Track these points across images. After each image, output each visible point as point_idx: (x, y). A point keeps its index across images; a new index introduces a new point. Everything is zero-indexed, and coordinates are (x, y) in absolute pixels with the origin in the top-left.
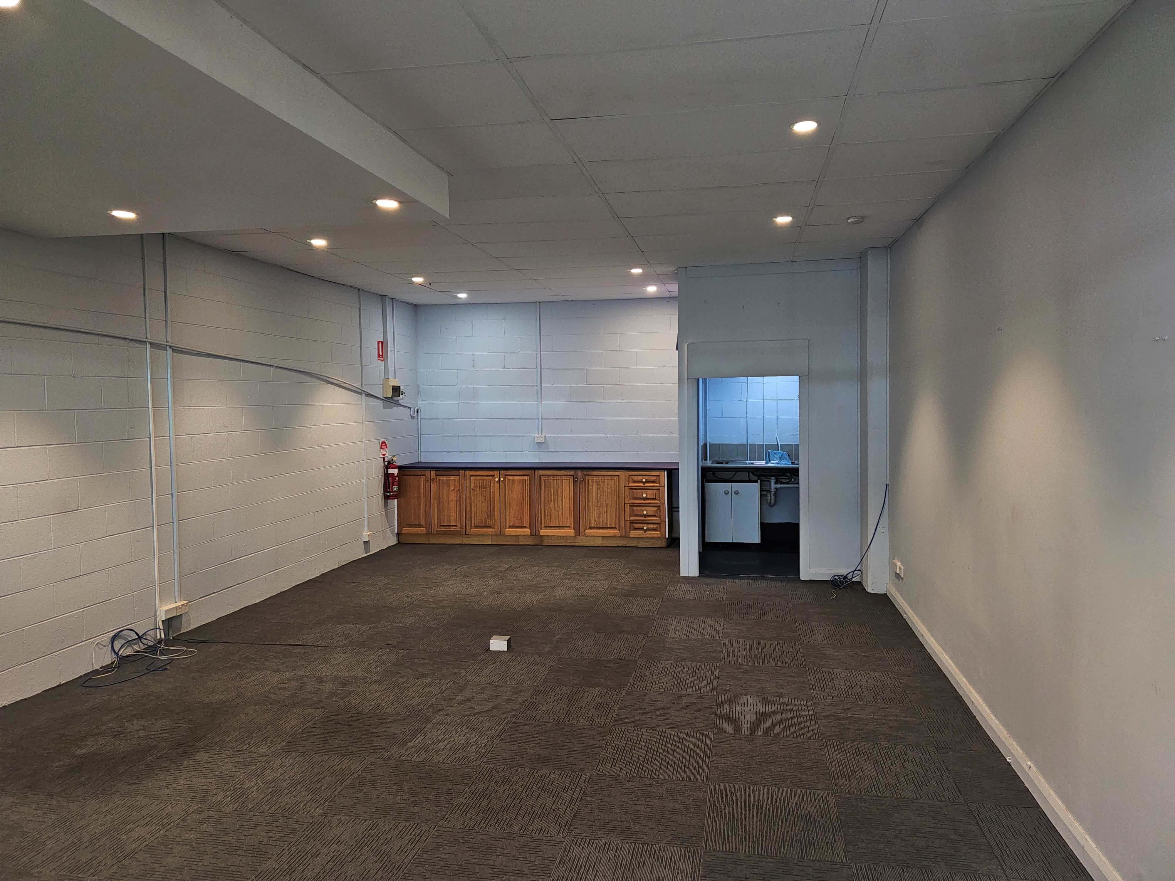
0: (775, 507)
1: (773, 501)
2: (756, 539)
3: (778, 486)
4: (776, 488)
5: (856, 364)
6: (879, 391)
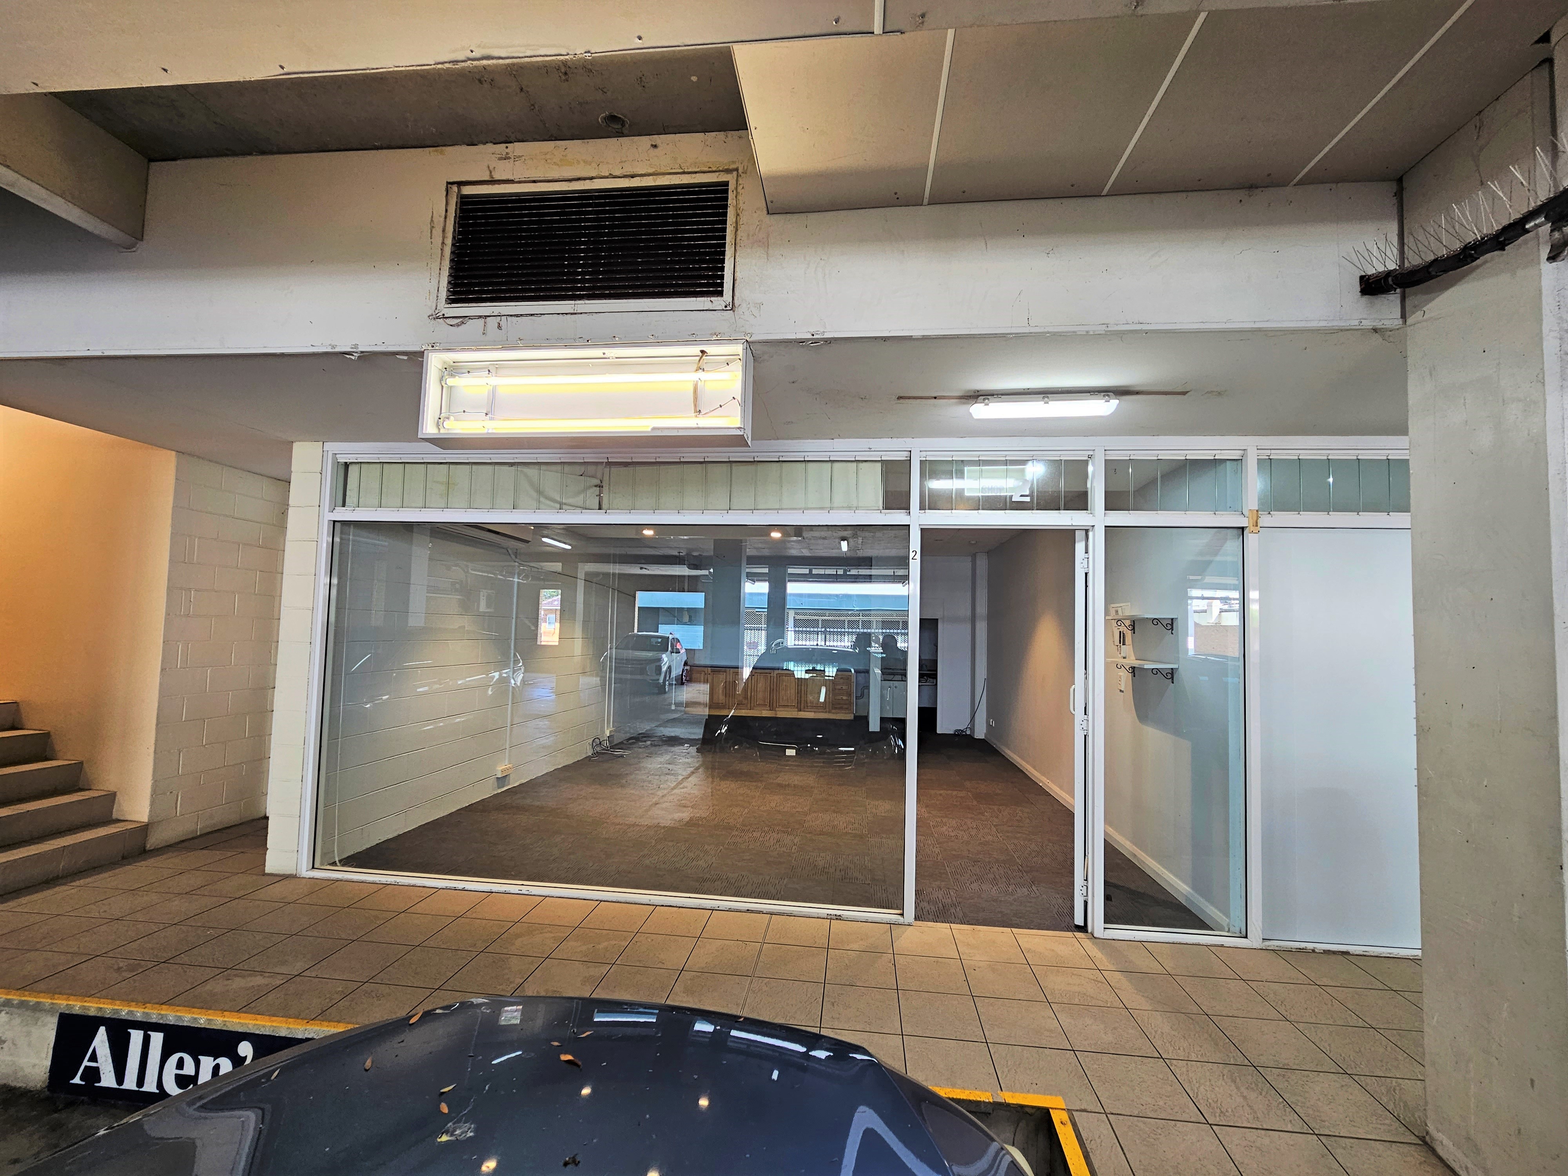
5: (969, 613)
6: (982, 628)
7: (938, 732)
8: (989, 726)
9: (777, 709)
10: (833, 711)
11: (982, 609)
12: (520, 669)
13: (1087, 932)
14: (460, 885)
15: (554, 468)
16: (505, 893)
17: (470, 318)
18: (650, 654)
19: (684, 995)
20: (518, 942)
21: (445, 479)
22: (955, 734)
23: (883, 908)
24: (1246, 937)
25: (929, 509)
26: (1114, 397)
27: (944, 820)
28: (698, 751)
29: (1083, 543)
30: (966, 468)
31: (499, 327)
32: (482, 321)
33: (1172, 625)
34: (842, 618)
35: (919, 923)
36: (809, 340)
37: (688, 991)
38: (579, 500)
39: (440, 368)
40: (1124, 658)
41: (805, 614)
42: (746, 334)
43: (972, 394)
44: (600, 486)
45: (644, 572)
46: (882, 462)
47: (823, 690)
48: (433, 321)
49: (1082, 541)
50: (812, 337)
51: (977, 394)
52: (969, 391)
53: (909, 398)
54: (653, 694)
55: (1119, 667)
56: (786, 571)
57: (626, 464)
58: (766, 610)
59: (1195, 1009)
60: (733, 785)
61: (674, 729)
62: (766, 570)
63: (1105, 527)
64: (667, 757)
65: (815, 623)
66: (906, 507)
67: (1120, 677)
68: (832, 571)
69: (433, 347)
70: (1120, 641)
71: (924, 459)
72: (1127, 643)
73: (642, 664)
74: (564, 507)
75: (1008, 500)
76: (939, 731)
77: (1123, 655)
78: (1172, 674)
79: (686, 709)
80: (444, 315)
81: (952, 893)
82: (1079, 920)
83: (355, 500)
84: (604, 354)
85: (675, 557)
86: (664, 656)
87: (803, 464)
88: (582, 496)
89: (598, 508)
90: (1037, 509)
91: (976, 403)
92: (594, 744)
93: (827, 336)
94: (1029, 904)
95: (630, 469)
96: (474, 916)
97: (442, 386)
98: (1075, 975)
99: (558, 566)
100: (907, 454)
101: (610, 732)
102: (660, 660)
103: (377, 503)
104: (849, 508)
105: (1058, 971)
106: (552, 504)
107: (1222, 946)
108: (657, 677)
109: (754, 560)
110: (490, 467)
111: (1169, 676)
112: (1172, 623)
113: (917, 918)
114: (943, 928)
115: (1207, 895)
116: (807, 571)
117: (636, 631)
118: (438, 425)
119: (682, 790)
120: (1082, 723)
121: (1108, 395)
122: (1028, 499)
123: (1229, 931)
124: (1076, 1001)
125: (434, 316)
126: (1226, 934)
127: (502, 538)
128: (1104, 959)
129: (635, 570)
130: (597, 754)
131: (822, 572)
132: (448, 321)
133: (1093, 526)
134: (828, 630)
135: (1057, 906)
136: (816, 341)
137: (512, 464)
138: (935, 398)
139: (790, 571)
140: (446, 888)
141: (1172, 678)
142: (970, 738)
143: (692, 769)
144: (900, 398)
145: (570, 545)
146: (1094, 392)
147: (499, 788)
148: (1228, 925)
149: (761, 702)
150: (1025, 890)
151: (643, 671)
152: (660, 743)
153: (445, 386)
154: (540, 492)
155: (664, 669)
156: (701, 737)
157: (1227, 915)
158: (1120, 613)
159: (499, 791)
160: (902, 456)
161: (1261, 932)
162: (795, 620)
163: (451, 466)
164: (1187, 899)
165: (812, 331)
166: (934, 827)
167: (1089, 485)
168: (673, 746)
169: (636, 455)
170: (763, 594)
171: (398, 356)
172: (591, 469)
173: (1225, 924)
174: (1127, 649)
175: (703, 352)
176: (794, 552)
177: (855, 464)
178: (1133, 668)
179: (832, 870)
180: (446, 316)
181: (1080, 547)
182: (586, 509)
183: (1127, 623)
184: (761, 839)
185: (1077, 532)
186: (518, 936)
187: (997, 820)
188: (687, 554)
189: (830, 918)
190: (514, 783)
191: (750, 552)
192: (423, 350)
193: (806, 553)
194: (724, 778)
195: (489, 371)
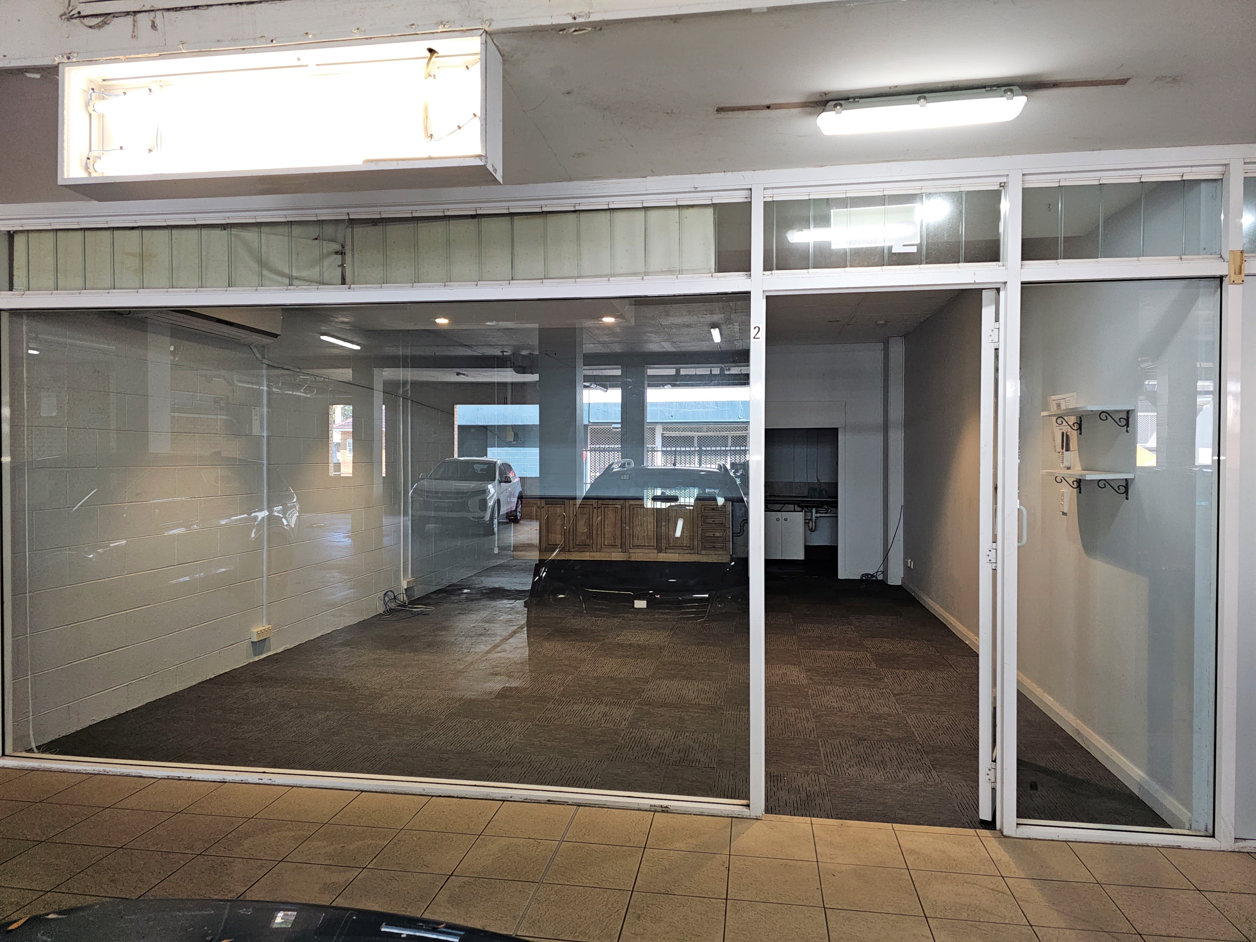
0: (816, 533)
1: (814, 528)
2: (801, 556)
3: (818, 515)
4: (816, 517)
5: (880, 420)
6: (897, 438)
7: (839, 578)
8: (907, 568)
9: (631, 551)
10: (703, 552)
11: (897, 413)
12: (295, 506)
13: (995, 829)
14: (185, 774)
15: (281, 229)
16: (242, 783)
17: (115, 15)
18: (472, 485)
19: (449, 905)
20: (247, 844)
21: (137, 250)
22: (862, 579)
23: (727, 798)
24: (1213, 836)
25: (777, 269)
26: (1020, 92)
27: (828, 688)
28: (526, 605)
29: (993, 308)
30: (832, 211)
31: (154, 26)
32: (130, 19)
33: (1127, 420)
34: (724, 434)
35: (771, 816)
36: (570, 25)
37: (454, 901)
38: (314, 272)
39: (86, 89)
40: (1069, 468)
41: (677, 430)
42: (483, 21)
43: (819, 99)
44: (342, 253)
45: (461, 379)
46: (714, 205)
47: (680, 523)
48: (66, 23)
49: (992, 304)
50: (572, 21)
51: (825, 98)
52: (813, 94)
53: (733, 109)
54: (479, 535)
55: (1059, 480)
56: (643, 373)
57: (374, 222)
58: (619, 426)
59: (1124, 927)
60: (559, 646)
61: (499, 579)
62: (618, 372)
63: (1022, 283)
64: (484, 614)
65: (688, 441)
66: (745, 267)
67: (1063, 495)
68: (703, 371)
69: (69, 58)
70: (1063, 445)
71: (771, 199)
72: (1071, 449)
73: (462, 498)
74: (295, 282)
75: (886, 251)
76: (841, 575)
77: (1066, 464)
78: (1126, 487)
79: (515, 553)
80: (79, 13)
81: (822, 780)
82: (985, 814)
83: (25, 280)
84: (299, 59)
85: (498, 357)
86: (490, 486)
87: (607, 215)
88: (317, 269)
89: (340, 282)
90: (927, 263)
91: (824, 111)
92: (387, 599)
93: (595, 18)
94: (923, 794)
95: (379, 228)
96: (199, 810)
97: (90, 115)
98: (969, 883)
99: (346, 374)
100: (745, 193)
101: (408, 583)
102: (485, 492)
103: (51, 284)
104: (671, 272)
105: (947, 878)
106: (279, 278)
107: (1179, 847)
108: (481, 514)
109: (592, 359)
110: (194, 233)
111: (1123, 490)
112: (1128, 417)
113: (767, 811)
114: (801, 823)
115: (1166, 783)
116: (673, 372)
117: (456, 456)
118: (87, 168)
119: (499, 655)
120: (989, 553)
121: (1011, 91)
122: (914, 250)
123: (1190, 829)
124: (964, 916)
125: (68, 16)
126: (1186, 832)
127: (238, 330)
128: (1011, 863)
129: (450, 376)
130: (390, 611)
131: (692, 371)
132: (87, 21)
133: (1005, 283)
134: (704, 449)
135: (960, 796)
136: (580, 27)
137: (224, 227)
138: (768, 107)
139: (650, 372)
140: (168, 778)
141: (1126, 492)
142: (882, 585)
143: (515, 628)
144: (720, 110)
145: (358, 345)
146: (991, 86)
147: (255, 655)
148: (1190, 820)
149: (611, 542)
150: (921, 775)
151: (464, 507)
152: (478, 596)
153: (93, 114)
154: (263, 264)
155: (491, 503)
156: (529, 587)
157: (1189, 807)
158: (1063, 407)
159: (256, 659)
160: (738, 197)
161: (1233, 830)
162: (663, 437)
163: (145, 232)
164: (1141, 787)
165: (573, 12)
166: (813, 696)
167: (1001, 230)
168: (494, 599)
169: (386, 209)
170: (615, 404)
171: (28, 75)
172: (329, 230)
173: (1185, 820)
174: (1073, 457)
175: (431, 51)
176: (654, 347)
177: (676, 212)
178: (1079, 481)
179: (668, 751)
180: (83, 14)
181: (987, 313)
182: (323, 284)
183: (1072, 420)
184: (583, 713)
185: (984, 292)
186: (247, 835)
187: (898, 687)
188: (513, 354)
189: (654, 810)
190: (276, 648)
191: (589, 347)
192: (56, 63)
193: (668, 347)
194: (549, 637)
195: (150, 90)
